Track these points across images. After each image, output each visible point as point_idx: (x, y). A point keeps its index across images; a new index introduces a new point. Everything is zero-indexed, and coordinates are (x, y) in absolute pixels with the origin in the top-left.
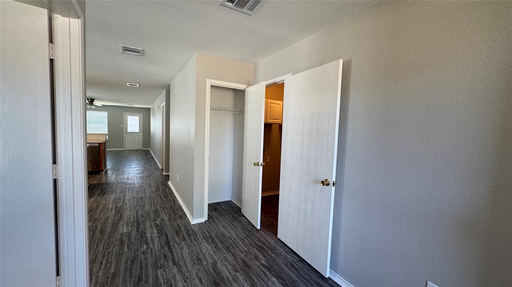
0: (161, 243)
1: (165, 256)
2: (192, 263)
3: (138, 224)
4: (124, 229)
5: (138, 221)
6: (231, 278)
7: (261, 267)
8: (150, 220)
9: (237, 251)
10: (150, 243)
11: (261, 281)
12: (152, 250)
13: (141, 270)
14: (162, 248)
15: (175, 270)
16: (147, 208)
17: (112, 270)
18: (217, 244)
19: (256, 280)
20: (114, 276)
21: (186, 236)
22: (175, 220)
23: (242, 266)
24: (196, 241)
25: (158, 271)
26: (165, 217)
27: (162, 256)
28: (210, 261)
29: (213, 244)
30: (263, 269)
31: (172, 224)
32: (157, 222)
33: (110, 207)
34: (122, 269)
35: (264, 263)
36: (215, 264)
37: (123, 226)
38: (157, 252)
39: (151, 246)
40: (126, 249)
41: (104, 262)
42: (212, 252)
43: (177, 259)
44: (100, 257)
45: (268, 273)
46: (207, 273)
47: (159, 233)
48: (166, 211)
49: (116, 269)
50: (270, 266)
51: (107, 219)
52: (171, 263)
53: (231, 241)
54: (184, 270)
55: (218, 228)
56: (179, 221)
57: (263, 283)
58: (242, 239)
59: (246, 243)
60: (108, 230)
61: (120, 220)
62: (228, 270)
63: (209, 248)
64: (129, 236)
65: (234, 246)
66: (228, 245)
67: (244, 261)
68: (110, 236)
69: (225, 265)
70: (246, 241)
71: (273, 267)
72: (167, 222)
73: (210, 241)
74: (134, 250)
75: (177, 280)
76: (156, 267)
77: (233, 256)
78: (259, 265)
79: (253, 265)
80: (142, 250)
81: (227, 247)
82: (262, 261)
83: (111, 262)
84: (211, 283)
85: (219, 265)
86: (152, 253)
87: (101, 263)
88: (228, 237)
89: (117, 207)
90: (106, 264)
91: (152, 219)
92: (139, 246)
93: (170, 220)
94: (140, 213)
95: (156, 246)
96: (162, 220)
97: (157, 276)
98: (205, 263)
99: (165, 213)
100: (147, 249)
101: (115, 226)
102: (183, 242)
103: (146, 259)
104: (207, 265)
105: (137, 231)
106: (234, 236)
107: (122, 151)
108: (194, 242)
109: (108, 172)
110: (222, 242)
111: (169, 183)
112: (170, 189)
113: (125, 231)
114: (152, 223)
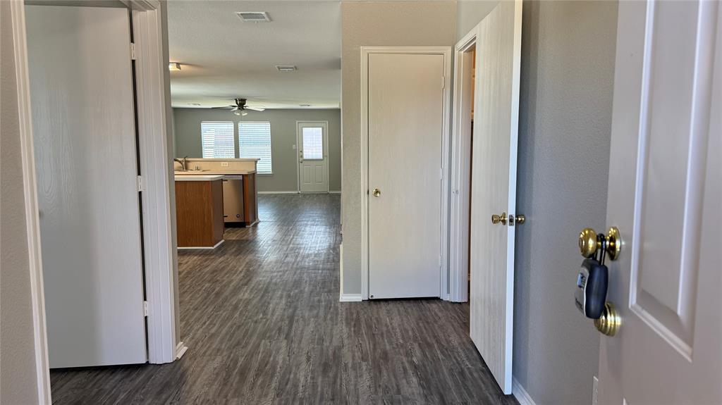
0: (283, 315)
2: (310, 341)
3: (266, 291)
4: (245, 295)
5: (267, 289)
6: (350, 365)
8: (284, 290)
10: (270, 313)
12: (267, 320)
13: (244, 336)
14: (282, 320)
15: (284, 344)
17: (213, 331)
20: (213, 336)
21: (322, 313)
24: (332, 320)
25: (263, 341)
26: (306, 289)
27: (277, 328)
28: (336, 343)
31: (312, 298)
32: (292, 293)
33: (240, 269)
34: (224, 332)
35: (415, 360)
36: (340, 348)
37: (246, 291)
38: (272, 323)
39: (269, 317)
40: (237, 315)
41: (207, 323)
42: (345, 336)
43: (293, 334)
44: (205, 318)
45: (410, 372)
46: (322, 354)
47: (287, 305)
49: (216, 331)
50: (421, 366)
51: (231, 281)
52: (283, 336)
53: (385, 329)
54: (295, 345)
56: (324, 295)
58: (405, 329)
59: (408, 335)
60: (227, 293)
61: (246, 284)
62: (354, 356)
63: (345, 330)
64: (248, 302)
65: (385, 335)
66: (375, 332)
67: (385, 353)
68: (226, 299)
69: (353, 352)
70: (410, 333)
71: (425, 368)
72: (305, 295)
73: (353, 324)
74: (246, 317)
75: (280, 352)
76: (263, 336)
77: (374, 345)
79: (395, 359)
80: (255, 319)
81: (374, 335)
82: (415, 358)
83: (215, 325)
84: (320, 363)
85: (345, 350)
86: (265, 323)
87: (205, 323)
89: (248, 270)
90: (209, 324)
91: (287, 288)
92: (254, 315)
93: (311, 293)
94: (274, 281)
95: (275, 318)
96: (301, 292)
97: (259, 345)
98: (326, 344)
99: (310, 285)
100: (262, 318)
101: (236, 290)
102: (312, 319)
103: (255, 328)
104: (328, 347)
105: (261, 299)
106: (395, 324)
107: (294, 195)
108: (329, 322)
109: (259, 225)
110: (369, 327)
111: (341, 246)
112: (338, 254)
113: (245, 297)
114: (285, 294)
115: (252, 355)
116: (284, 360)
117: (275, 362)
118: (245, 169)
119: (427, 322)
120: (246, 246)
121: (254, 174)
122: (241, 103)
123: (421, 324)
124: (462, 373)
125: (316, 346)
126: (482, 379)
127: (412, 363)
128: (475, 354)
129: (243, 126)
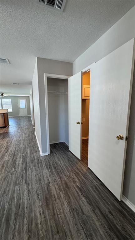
0: (22, 168)
1: (22, 177)
2: (36, 182)
5: (14, 154)
6: (56, 196)
7: (76, 188)
8: (21, 153)
9: (63, 176)
10: (17, 167)
11: (75, 199)
12: (16, 172)
13: (7, 185)
14: (22, 171)
15: (25, 187)
16: (21, 146)
18: (52, 169)
19: (72, 199)
21: (36, 163)
22: (33, 153)
23: (64, 187)
24: (41, 167)
25: (16, 187)
26: (28, 151)
27: (21, 176)
28: (46, 181)
29: (50, 169)
30: (77, 190)
31: (31, 155)
32: (24, 154)
33: (4, 145)
35: (78, 185)
36: (48, 184)
37: (7, 156)
38: (19, 174)
39: (17, 169)
42: (48, 175)
43: (28, 179)
45: (80, 194)
46: (42, 190)
47: (23, 161)
48: (30, 148)
50: (81, 188)
52: (24, 181)
53: (60, 168)
54: (30, 187)
55: (55, 159)
56: (35, 154)
57: (76, 202)
58: (67, 166)
59: (69, 169)
61: (6, 152)
62: (56, 189)
63: (47, 172)
64: (8, 162)
65: (62, 172)
66: (58, 171)
67: (66, 183)
69: (54, 185)
70: (69, 168)
71: (83, 189)
72: (29, 155)
73: (49, 167)
74: (8, 172)
75: (25, 194)
76: (16, 184)
77: (60, 179)
78: (75, 187)
79: (71, 186)
80: (11, 172)
81: (58, 172)
82: (77, 183)
84: (44, 198)
85: (51, 185)
86: (16, 174)
88: (59, 165)
89: (7, 145)
91: (22, 152)
92: (11, 169)
93: (30, 153)
94: (17, 149)
95: (19, 169)
96: (27, 153)
97: (15, 189)
98: (43, 183)
99: (29, 149)
100: (14, 171)
101: (3, 156)
102: (34, 168)
103: (12, 178)
104: (44, 184)
105: (13, 160)
106: (63, 165)
107: (18, 117)
108: (40, 168)
109: (10, 127)
110: (55, 168)
111: (35, 132)
112: (35, 136)
113: (7, 159)
114: (21, 155)
115: (11, 200)
116: (27, 200)
117: (23, 203)
118: (5, 112)
119: (72, 161)
120: (6, 134)
121: (7, 113)
122: (2, 94)
123: (70, 163)
124: (96, 188)
125: (39, 185)
126: (104, 190)
127: (77, 186)
128: (94, 175)
129: (3, 100)
